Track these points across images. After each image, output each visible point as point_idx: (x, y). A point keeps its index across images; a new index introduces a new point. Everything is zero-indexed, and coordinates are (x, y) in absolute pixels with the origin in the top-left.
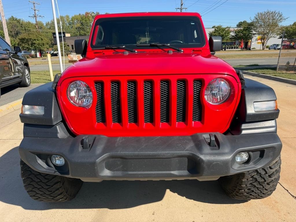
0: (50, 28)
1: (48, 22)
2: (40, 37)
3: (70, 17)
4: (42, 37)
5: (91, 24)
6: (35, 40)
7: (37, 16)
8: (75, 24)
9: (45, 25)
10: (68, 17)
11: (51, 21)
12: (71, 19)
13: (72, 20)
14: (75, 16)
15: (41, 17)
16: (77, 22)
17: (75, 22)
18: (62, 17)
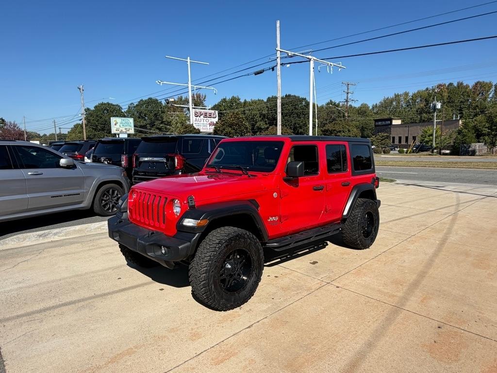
1: (376, 104)
2: (348, 127)
3: (411, 94)
4: (350, 128)
5: (432, 104)
6: (340, 131)
7: (349, 100)
8: (416, 104)
9: (371, 108)
10: (406, 94)
11: (380, 103)
14: (418, 92)
15: (353, 102)
16: (421, 101)
17: (417, 101)
18: (397, 96)
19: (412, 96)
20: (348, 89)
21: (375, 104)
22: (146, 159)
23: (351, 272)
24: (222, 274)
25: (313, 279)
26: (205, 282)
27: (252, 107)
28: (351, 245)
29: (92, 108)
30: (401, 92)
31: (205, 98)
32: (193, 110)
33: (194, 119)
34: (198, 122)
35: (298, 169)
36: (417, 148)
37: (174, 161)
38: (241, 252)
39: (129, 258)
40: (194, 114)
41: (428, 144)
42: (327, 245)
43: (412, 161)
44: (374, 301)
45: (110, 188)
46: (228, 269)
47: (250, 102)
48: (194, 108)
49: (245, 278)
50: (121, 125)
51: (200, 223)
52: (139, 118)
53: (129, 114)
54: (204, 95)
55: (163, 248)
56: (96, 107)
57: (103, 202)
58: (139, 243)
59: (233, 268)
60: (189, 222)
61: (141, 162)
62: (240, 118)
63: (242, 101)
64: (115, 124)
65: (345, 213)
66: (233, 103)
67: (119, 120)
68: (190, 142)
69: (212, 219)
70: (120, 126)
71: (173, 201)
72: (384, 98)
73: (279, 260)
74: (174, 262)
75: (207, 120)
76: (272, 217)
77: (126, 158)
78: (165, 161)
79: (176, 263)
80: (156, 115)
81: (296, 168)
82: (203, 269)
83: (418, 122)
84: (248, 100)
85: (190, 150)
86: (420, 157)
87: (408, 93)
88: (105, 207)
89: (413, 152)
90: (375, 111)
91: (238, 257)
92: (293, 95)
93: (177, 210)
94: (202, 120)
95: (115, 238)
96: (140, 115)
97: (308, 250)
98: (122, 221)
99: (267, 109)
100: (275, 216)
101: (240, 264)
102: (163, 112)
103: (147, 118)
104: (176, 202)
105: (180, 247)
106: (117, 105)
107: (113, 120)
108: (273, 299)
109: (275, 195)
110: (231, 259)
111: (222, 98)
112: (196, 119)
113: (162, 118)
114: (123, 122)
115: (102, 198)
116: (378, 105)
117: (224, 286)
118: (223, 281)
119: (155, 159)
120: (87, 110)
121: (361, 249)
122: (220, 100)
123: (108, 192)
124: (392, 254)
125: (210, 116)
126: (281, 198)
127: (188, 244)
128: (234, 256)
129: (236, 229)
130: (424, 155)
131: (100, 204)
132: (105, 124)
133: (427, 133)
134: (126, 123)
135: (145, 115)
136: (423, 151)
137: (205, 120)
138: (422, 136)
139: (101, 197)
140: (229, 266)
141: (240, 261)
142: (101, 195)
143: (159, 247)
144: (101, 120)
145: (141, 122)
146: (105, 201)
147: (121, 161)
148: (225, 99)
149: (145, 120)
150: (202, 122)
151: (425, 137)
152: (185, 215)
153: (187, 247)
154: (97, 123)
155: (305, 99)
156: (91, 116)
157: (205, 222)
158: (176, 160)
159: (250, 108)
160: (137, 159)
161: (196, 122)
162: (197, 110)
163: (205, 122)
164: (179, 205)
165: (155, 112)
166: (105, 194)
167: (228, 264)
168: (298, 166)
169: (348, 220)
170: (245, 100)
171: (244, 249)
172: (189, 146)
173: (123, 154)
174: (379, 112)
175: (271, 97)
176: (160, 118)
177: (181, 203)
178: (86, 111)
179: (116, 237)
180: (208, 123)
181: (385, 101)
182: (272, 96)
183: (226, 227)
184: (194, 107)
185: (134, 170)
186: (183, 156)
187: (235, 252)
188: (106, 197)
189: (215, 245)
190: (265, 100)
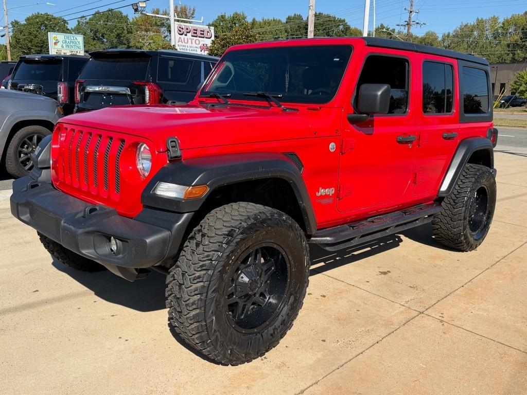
0: (449, 46)
1: (449, 34)
3: (501, 20)
7: (412, 23)
8: (508, 35)
9: (440, 39)
10: (495, 20)
11: (455, 31)
12: (501, 25)
13: (503, 27)
14: (513, 17)
15: (419, 26)
16: (515, 30)
17: (510, 30)
18: (480, 22)
19: (503, 24)
20: (412, 5)
21: (446, 34)
22: (97, 89)
23: (457, 292)
24: (232, 294)
25: (392, 303)
26: (198, 311)
27: (263, 30)
28: (446, 244)
29: (23, 22)
30: (486, 17)
31: (193, 14)
32: (176, 23)
33: (177, 38)
34: (184, 44)
35: (379, 98)
36: (507, 101)
37: (144, 93)
38: (269, 252)
39: (55, 254)
40: (176, 30)
41: (524, 95)
42: (401, 241)
43: (502, 119)
44: (514, 352)
45: (34, 133)
46: (244, 284)
47: (260, 23)
48: (178, 21)
49: (272, 301)
50: (64, 45)
51: (191, 193)
52: (94, 39)
53: (78, 30)
54: (192, 9)
55: (113, 241)
56: (28, 19)
57: (22, 155)
58: (65, 229)
59: (253, 282)
60: (168, 190)
61: (89, 93)
62: (251, 36)
63: (249, 20)
64: (55, 44)
65: (444, 187)
66: (235, 24)
67: (61, 37)
68: (171, 63)
69: (215, 186)
70: (62, 47)
71: (135, 146)
72: (461, 24)
73: (322, 264)
74: (136, 269)
75: (197, 42)
76: (325, 188)
77: (65, 88)
78: (130, 93)
79: (141, 271)
80: (118, 36)
81: (376, 95)
82: (194, 286)
83: (508, 62)
84: (259, 19)
85: (170, 77)
86: (512, 114)
87: (498, 18)
88: (25, 165)
89: (501, 107)
90: (446, 44)
91: (262, 261)
92: (326, 14)
93: (144, 164)
94: (190, 41)
95: (22, 218)
96: (95, 34)
97: (369, 249)
98: (37, 185)
99: (286, 34)
100: (330, 187)
101: (266, 274)
102: (130, 32)
103: (105, 40)
104: (142, 149)
105: (148, 241)
106: (60, 19)
107: (52, 36)
108: (324, 341)
109: (332, 146)
110: (250, 265)
111: (220, 15)
112: (180, 38)
113: (128, 40)
114: (67, 40)
115: (20, 149)
116: (451, 35)
117: (234, 317)
118: (232, 307)
119: (112, 89)
120: (15, 24)
121: (463, 251)
122: (217, 18)
123: (31, 139)
124: (520, 262)
125: (202, 35)
126: (342, 154)
127: (165, 234)
128: (255, 259)
129: (260, 207)
130: (517, 111)
131: (16, 160)
132: (42, 47)
133: (523, 78)
134: (71, 42)
135: (103, 36)
136: (514, 106)
137: (193, 41)
138: (515, 83)
139: (17, 148)
140: (246, 279)
141: (265, 268)
142: (18, 144)
143: (105, 239)
144: (36, 40)
145: (97, 46)
146: (26, 154)
147: (56, 93)
148: (223, 17)
149: (103, 42)
150: (189, 44)
151: (521, 85)
152: (160, 175)
153: (164, 241)
154: (29, 45)
155: (344, 21)
156: (21, 33)
157: (203, 192)
158: (147, 92)
159: (260, 30)
160: (83, 89)
161: (180, 43)
162: (182, 24)
163: (194, 45)
164: (149, 156)
165: (118, 32)
166: (24, 143)
167: (242, 275)
168: (379, 93)
169: (445, 200)
170: (254, 20)
171: (275, 246)
172: (170, 70)
173: (61, 81)
174: (453, 45)
175: (293, 15)
176: (125, 42)
177: (152, 151)
178: (14, 26)
179: (23, 215)
180: (199, 46)
181: (461, 29)
182: (295, 15)
183: (243, 204)
184: (177, 18)
185: (78, 107)
186: (158, 85)
187: (257, 252)
188: (27, 148)
189: (220, 239)
190: (284, 20)
